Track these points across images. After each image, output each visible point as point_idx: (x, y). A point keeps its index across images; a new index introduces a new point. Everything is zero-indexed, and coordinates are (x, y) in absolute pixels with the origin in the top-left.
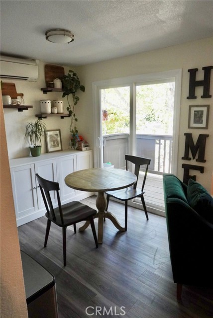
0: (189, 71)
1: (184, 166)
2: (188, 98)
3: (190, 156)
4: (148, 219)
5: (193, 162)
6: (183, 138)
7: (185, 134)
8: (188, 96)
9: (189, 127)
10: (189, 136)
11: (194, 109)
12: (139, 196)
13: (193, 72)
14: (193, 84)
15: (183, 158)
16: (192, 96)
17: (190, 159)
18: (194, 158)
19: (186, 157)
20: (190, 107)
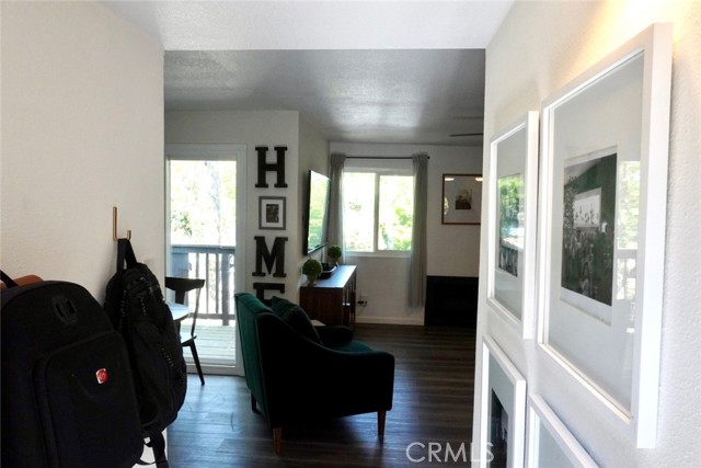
0: (257, 149)
1: (256, 286)
2: (257, 186)
3: (264, 269)
4: (203, 383)
5: (269, 279)
7: (256, 238)
8: (256, 183)
9: (261, 228)
10: (260, 241)
11: (265, 202)
12: (186, 344)
13: (262, 151)
14: (263, 167)
15: (254, 274)
16: (262, 183)
17: (264, 275)
18: (270, 272)
19: (258, 273)
20: (261, 198)
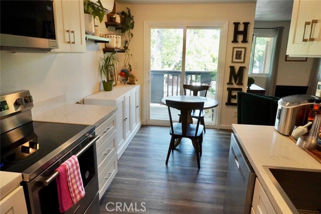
0: (234, 23)
1: (228, 89)
2: (232, 42)
3: (233, 81)
5: (235, 86)
6: (229, 70)
7: (230, 67)
8: (232, 40)
9: (232, 62)
10: (232, 68)
11: (235, 50)
13: (236, 25)
14: (237, 33)
15: (228, 84)
16: (235, 41)
17: (233, 84)
18: (235, 83)
19: (230, 83)
20: (234, 48)
